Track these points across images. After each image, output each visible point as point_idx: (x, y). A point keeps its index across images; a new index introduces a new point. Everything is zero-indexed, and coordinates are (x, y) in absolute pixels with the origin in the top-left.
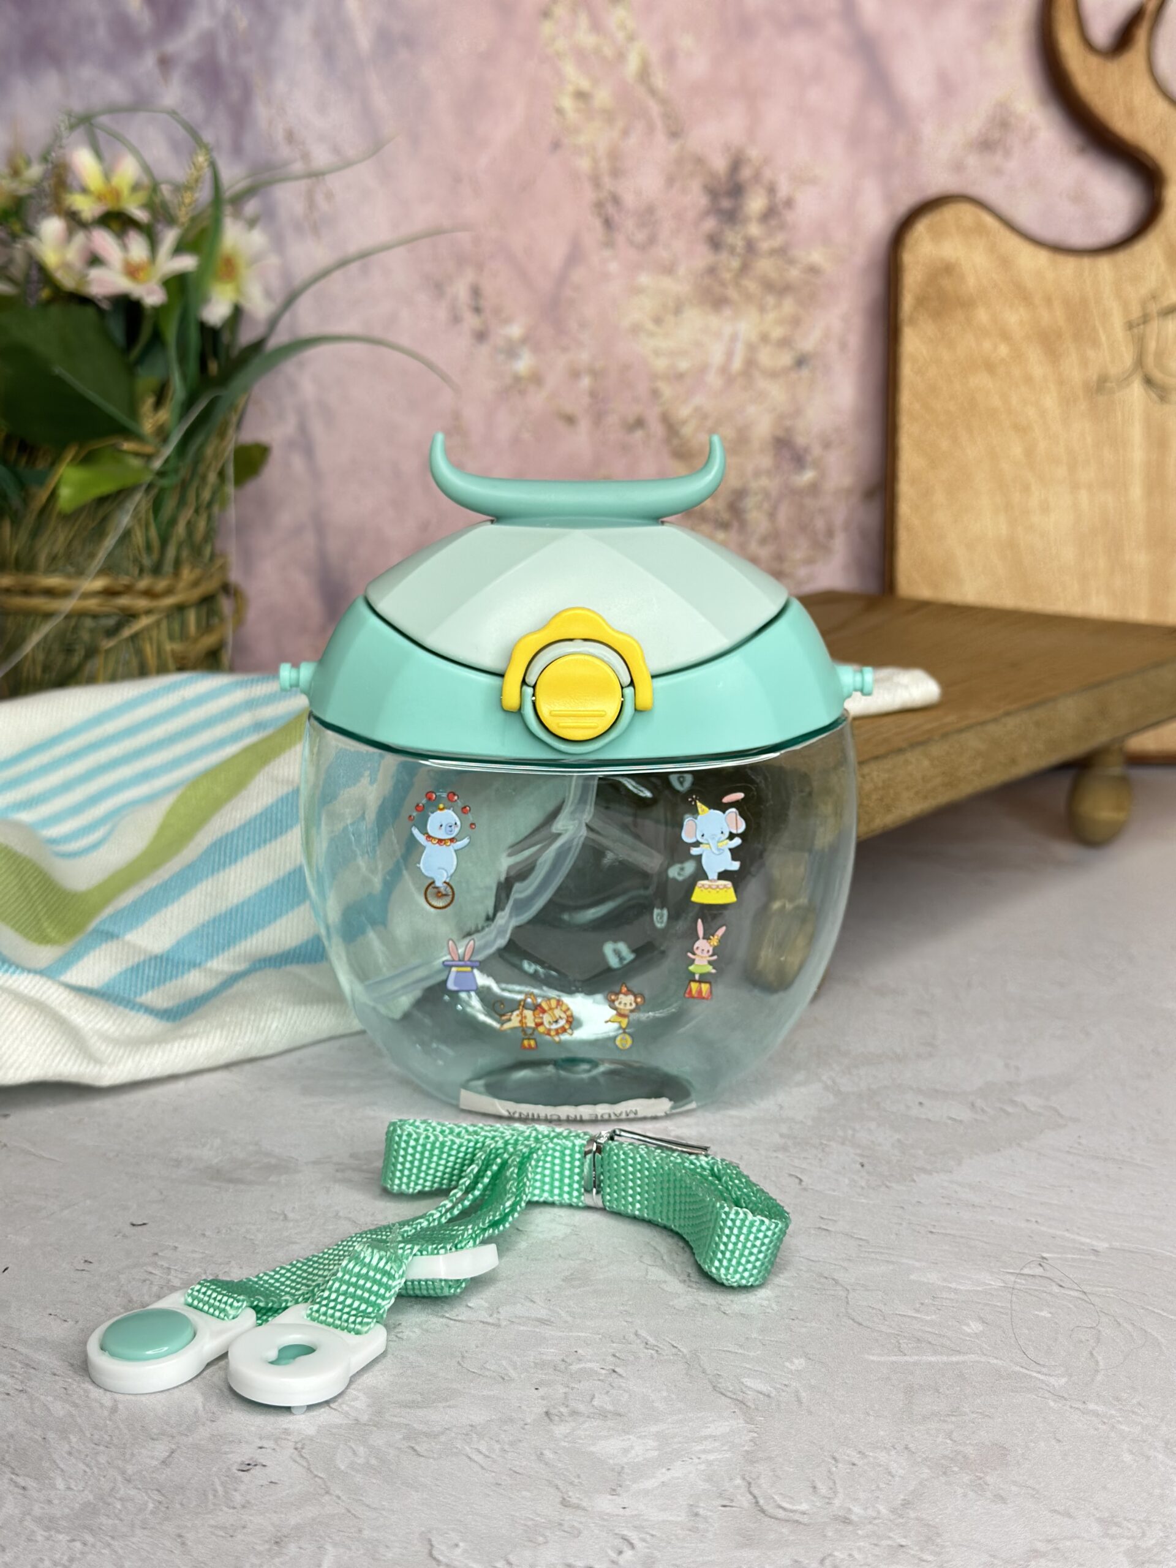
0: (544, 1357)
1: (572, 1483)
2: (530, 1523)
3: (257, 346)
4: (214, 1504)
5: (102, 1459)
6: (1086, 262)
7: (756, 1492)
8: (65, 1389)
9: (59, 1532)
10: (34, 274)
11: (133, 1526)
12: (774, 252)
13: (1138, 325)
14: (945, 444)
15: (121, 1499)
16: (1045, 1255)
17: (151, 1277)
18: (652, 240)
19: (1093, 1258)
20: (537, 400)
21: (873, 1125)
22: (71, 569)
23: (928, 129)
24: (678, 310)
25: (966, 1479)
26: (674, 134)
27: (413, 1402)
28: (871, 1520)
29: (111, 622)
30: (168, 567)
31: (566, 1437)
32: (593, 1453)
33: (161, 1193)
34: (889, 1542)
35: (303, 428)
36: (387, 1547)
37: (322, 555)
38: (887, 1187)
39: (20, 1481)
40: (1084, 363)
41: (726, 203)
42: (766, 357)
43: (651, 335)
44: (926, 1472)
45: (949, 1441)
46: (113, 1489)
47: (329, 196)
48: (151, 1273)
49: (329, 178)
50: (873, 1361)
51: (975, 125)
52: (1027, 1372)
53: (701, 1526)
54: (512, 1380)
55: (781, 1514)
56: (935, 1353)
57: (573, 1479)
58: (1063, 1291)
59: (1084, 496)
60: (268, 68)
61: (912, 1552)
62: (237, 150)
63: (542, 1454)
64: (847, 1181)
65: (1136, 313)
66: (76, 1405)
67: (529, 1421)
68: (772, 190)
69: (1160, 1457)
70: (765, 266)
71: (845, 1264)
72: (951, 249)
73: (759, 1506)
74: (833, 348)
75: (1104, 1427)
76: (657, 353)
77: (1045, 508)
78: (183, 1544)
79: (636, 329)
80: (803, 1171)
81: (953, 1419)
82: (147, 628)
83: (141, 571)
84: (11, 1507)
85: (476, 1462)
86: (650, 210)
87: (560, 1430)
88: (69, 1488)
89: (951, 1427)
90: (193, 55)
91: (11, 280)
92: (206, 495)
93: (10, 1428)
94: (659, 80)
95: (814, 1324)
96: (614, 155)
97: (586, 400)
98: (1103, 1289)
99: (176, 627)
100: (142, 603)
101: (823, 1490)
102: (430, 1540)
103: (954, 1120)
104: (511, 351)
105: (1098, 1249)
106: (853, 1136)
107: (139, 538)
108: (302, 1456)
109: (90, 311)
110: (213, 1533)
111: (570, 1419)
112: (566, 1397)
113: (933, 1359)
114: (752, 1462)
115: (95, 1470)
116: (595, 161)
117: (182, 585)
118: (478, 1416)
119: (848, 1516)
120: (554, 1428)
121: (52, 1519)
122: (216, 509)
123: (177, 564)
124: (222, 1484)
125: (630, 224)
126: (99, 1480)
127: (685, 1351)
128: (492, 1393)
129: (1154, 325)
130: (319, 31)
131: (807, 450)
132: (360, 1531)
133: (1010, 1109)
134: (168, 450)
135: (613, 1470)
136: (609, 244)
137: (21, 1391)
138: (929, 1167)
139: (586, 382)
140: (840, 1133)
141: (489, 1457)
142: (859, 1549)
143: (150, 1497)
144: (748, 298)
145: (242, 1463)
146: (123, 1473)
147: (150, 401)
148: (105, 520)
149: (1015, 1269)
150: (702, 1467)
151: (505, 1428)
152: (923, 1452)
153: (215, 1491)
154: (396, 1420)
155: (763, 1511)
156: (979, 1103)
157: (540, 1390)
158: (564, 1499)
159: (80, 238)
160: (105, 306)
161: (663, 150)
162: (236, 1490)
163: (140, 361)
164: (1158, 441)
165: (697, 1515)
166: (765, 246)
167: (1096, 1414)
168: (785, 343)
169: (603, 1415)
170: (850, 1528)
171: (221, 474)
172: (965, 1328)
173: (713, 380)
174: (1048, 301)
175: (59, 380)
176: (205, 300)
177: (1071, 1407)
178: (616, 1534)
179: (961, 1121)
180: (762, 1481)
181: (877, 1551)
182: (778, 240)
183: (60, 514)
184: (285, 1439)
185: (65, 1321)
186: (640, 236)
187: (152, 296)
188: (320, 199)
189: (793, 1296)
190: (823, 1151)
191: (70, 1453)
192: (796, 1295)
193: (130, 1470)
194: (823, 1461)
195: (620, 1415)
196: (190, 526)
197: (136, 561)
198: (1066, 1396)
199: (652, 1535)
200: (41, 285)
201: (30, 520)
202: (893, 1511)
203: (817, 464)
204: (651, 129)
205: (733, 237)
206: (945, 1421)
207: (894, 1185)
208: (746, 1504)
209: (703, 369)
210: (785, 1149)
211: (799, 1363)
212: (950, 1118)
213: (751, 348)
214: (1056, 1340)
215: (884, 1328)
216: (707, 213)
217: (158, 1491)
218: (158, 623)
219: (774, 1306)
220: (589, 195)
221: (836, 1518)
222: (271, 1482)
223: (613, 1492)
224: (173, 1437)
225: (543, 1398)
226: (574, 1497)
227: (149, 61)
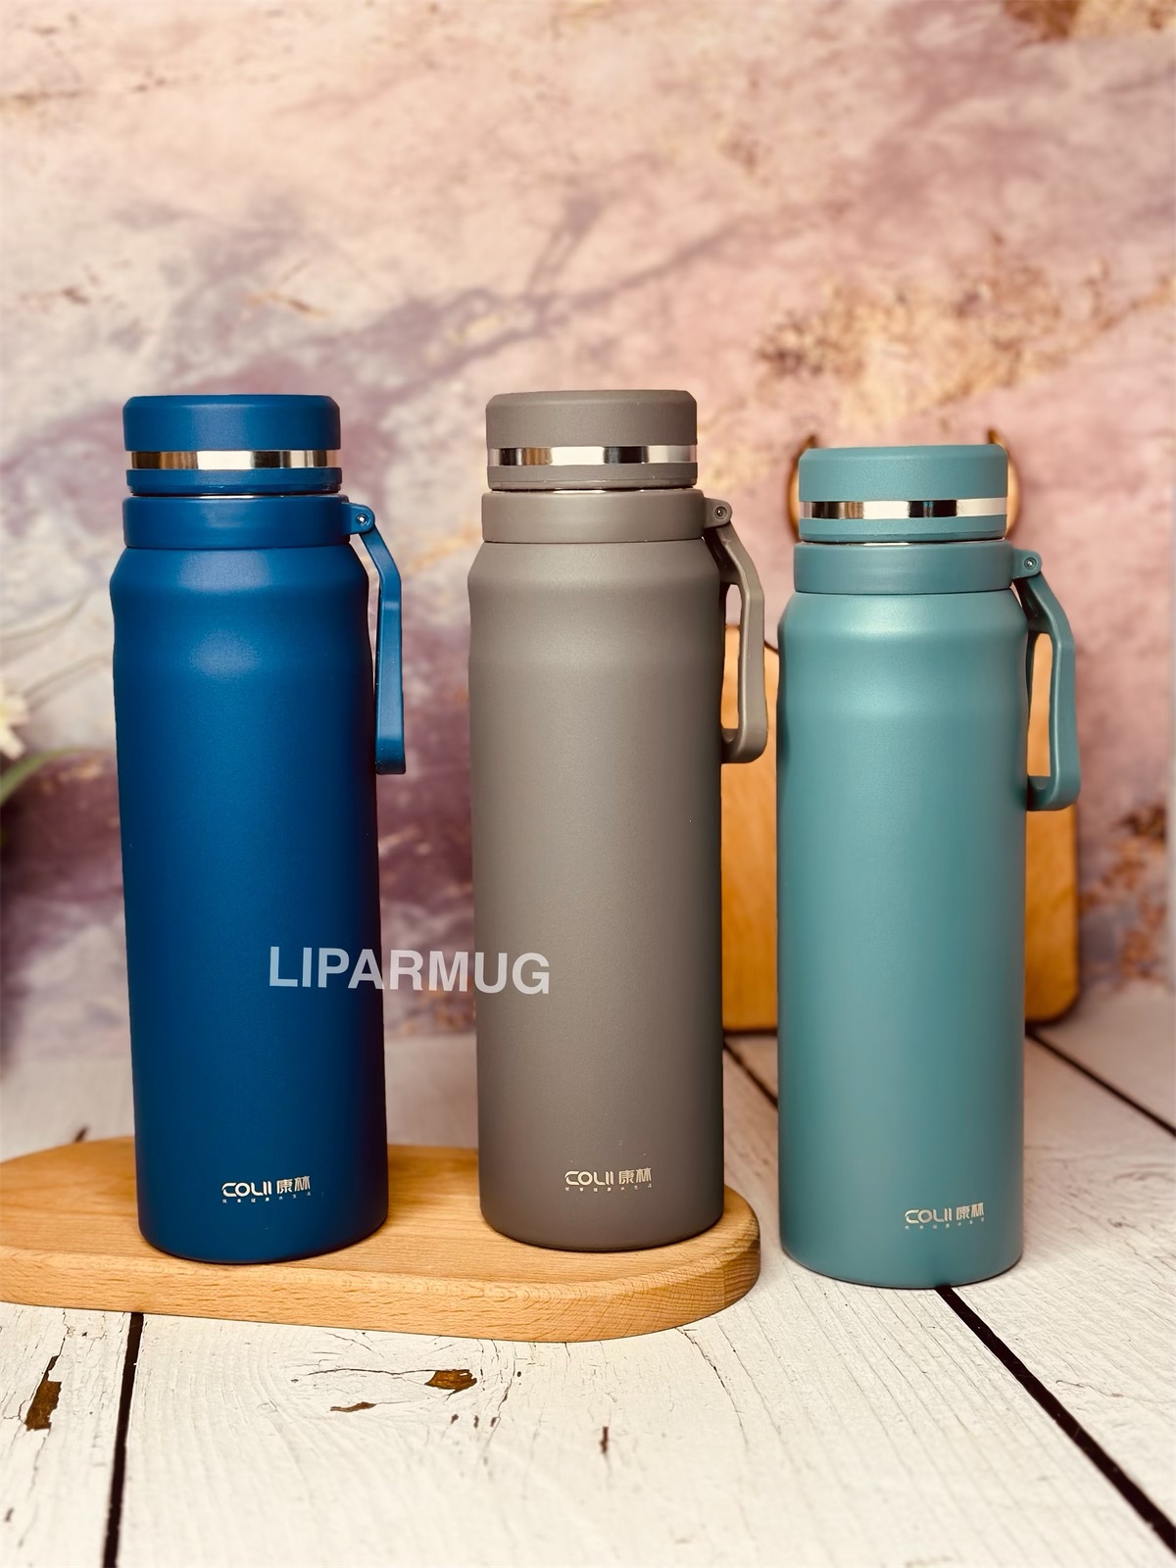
12: (824, 324)
23: (740, 207)
24: (864, 397)
26: (740, 403)
42: (898, 327)
51: (736, 170)
68: (780, 328)
70: (834, 332)
76: (894, 411)
131: (965, 292)
144: (856, 342)
161: (753, 412)
166: (820, 331)
173: (914, 367)
182: (815, 321)
203: (976, 285)
204: (739, 422)
205: (814, 356)
209: (906, 376)
213: (892, 339)
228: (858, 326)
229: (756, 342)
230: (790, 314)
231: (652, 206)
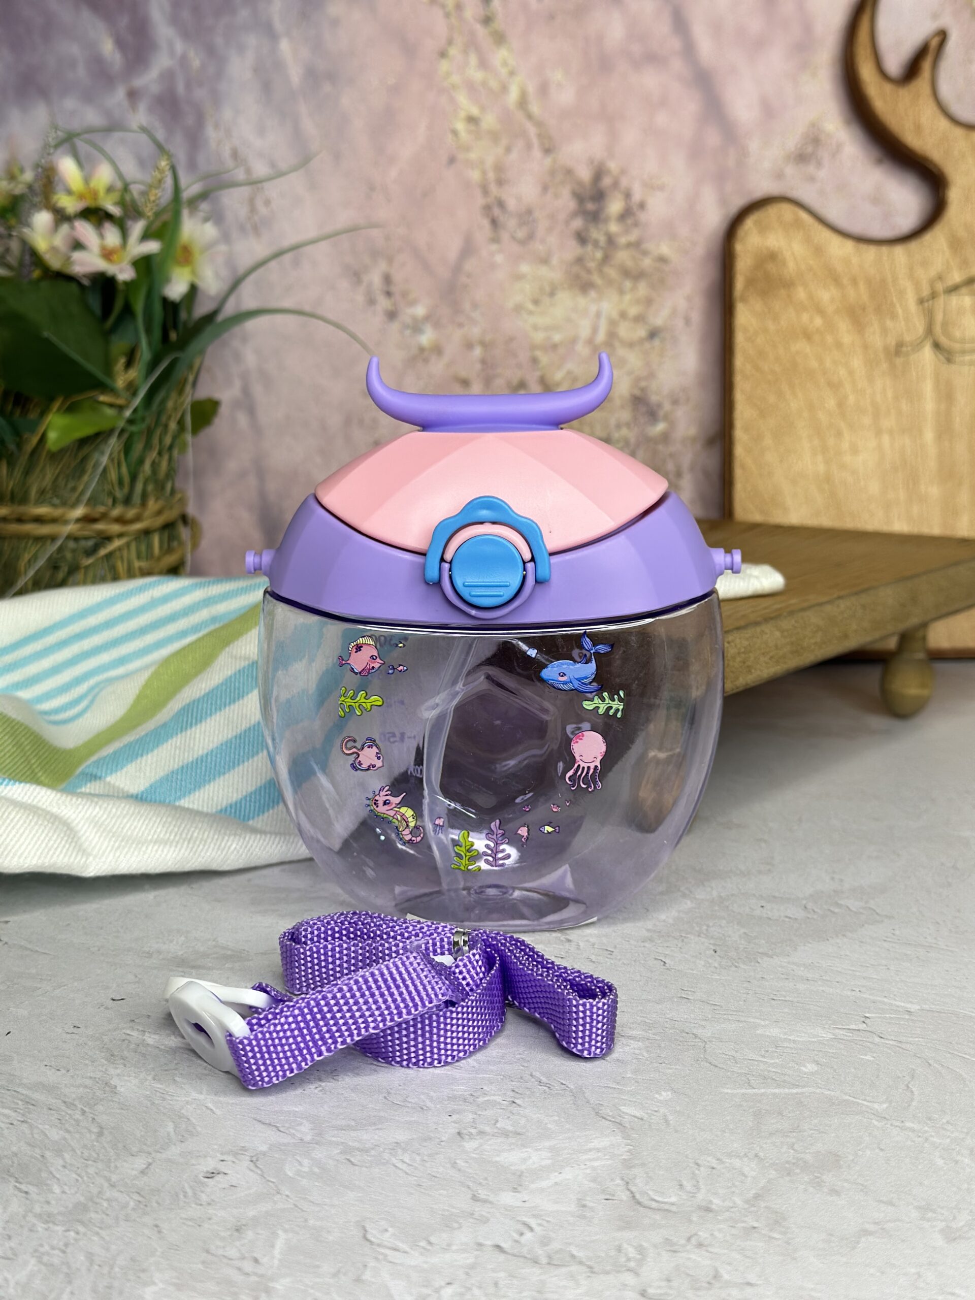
0: (455, 1092)
1: (480, 1184)
2: (446, 1213)
3: (210, 318)
4: (185, 1202)
5: (91, 1170)
6: (885, 249)
7: (633, 1189)
8: (59, 1119)
9: (54, 1224)
10: (27, 258)
11: (117, 1219)
12: (629, 245)
13: (928, 301)
14: (772, 399)
15: (107, 1200)
16: (867, 1015)
17: (128, 1037)
18: (531, 236)
19: (907, 1017)
20: (437, 367)
21: (724, 922)
22: (56, 501)
23: (754, 145)
24: (552, 294)
25: (806, 1179)
26: (547, 151)
27: (348, 1126)
28: (728, 1209)
29: (90, 543)
30: (137, 498)
31: (475, 1150)
32: (497, 1162)
33: (136, 977)
34: (743, 1225)
35: (246, 391)
36: (329, 1232)
37: (262, 494)
38: (736, 967)
39: (24, 1187)
40: (885, 331)
41: (590, 206)
42: (624, 331)
43: (531, 313)
44: (773, 1174)
45: (792, 1151)
46: (100, 1193)
47: (267, 202)
48: (128, 1035)
49: (266, 185)
50: (727, 1093)
51: (792, 142)
52: (855, 1100)
53: (588, 1214)
54: (429, 1109)
55: (654, 1205)
56: (778, 1086)
57: (481, 1181)
58: (882, 1040)
59: (886, 439)
60: (217, 99)
61: (763, 1232)
62: (192, 165)
63: (455, 1163)
64: (703, 963)
65: (926, 292)
66: (68, 1131)
67: (444, 1139)
68: (628, 195)
69: (966, 1161)
70: (622, 256)
71: (703, 1023)
72: (775, 240)
73: (636, 1199)
74: (680, 323)
75: (920, 1139)
76: (535, 328)
77: (855, 450)
78: (159, 1232)
79: (518, 308)
80: (666, 956)
81: (794, 1134)
82: (120, 549)
83: (115, 501)
84: (16, 1206)
85: (400, 1169)
86: (529, 212)
87: (470, 1145)
88: (64, 1192)
89: (794, 1140)
90: (155, 89)
91: (9, 266)
92: (168, 440)
93: (14, 1149)
94: (535, 108)
95: (677, 1067)
96: (499, 168)
97: (478, 366)
98: (917, 1039)
99: (143, 548)
100: (116, 528)
101: (688, 1186)
102: (364, 1228)
103: (790, 918)
104: (416, 327)
105: (912, 1010)
106: (707, 930)
107: (113, 475)
108: (257, 1167)
109: (74, 287)
110: (183, 1223)
111: (478, 1137)
112: (474, 1122)
113: (777, 1091)
114: (630, 1168)
115: (85, 1178)
116: (484, 173)
117: (147, 513)
118: (401, 1136)
119: (709, 1206)
120: (465, 1144)
121: (50, 1215)
122: (175, 452)
123: (144, 497)
124: (191, 1187)
125: (512, 223)
126: (88, 1186)
127: (572, 1087)
128: (413, 1119)
129: (941, 301)
130: (256, 70)
131: (659, 405)
132: (306, 1220)
133: (836, 910)
134: (137, 401)
135: (514, 1174)
136: (496, 240)
137: (23, 1122)
138: (770, 953)
139: (478, 352)
140: (697, 929)
141: (411, 1165)
142: (720, 1230)
143: (132, 1198)
144: (610, 282)
145: (208, 1172)
146: (108, 1180)
147: (122, 361)
148: (84, 459)
149: (842, 1025)
150: (588, 1171)
151: (425, 1144)
152: (771, 1159)
153: (185, 1193)
154: (334, 1139)
155: (639, 1203)
156: (810, 905)
157: (453, 1116)
158: (475, 1196)
159: (65, 228)
160: (86, 282)
161: (538, 163)
162: (202, 1192)
163: (113, 329)
164: (946, 395)
165: (584, 1206)
166: (623, 240)
167: (913, 1131)
168: (639, 319)
169: (505, 1134)
170: (711, 1215)
171: (181, 423)
172: (803, 1068)
173: (582, 349)
174: (854, 281)
175: (47, 341)
176: (168, 280)
177: (892, 1125)
178: (518, 1221)
179: (796, 919)
180: (638, 1181)
181: (734, 1231)
182: (633, 237)
183: (49, 451)
184: (243, 1154)
185: (58, 1070)
186: (521, 234)
187: (124, 274)
188: (259, 204)
189: (660, 1046)
190: (683, 941)
191: (64, 1167)
192: (663, 1045)
193: (114, 1178)
194: (688, 1166)
195: (519, 1134)
196: (154, 465)
197: (111, 494)
198: (887, 1117)
199: (548, 1222)
200: (32, 268)
201: (23, 460)
202: (747, 1202)
203: (666, 418)
204: (529, 146)
205: (597, 234)
206: (787, 1136)
207: (742, 966)
208: (624, 1198)
209: (574, 341)
210: (651, 940)
211: (666, 1095)
212: (787, 917)
213: (613, 323)
214: (878, 1076)
215: (736, 1069)
216: (574, 215)
217: (138, 1193)
218: (128, 545)
219: (646, 1054)
220: (480, 201)
221: (700, 1208)
222: (232, 1186)
223: (515, 1190)
224: (150, 1154)
225: (455, 1122)
226: (482, 1193)
227: (120, 94)
228: (628, 284)
229: (613, 166)
230: (642, 206)
231: (758, 45)
